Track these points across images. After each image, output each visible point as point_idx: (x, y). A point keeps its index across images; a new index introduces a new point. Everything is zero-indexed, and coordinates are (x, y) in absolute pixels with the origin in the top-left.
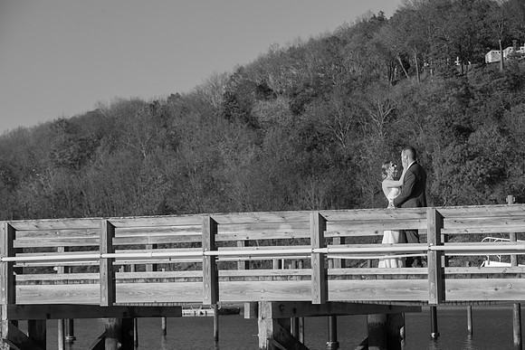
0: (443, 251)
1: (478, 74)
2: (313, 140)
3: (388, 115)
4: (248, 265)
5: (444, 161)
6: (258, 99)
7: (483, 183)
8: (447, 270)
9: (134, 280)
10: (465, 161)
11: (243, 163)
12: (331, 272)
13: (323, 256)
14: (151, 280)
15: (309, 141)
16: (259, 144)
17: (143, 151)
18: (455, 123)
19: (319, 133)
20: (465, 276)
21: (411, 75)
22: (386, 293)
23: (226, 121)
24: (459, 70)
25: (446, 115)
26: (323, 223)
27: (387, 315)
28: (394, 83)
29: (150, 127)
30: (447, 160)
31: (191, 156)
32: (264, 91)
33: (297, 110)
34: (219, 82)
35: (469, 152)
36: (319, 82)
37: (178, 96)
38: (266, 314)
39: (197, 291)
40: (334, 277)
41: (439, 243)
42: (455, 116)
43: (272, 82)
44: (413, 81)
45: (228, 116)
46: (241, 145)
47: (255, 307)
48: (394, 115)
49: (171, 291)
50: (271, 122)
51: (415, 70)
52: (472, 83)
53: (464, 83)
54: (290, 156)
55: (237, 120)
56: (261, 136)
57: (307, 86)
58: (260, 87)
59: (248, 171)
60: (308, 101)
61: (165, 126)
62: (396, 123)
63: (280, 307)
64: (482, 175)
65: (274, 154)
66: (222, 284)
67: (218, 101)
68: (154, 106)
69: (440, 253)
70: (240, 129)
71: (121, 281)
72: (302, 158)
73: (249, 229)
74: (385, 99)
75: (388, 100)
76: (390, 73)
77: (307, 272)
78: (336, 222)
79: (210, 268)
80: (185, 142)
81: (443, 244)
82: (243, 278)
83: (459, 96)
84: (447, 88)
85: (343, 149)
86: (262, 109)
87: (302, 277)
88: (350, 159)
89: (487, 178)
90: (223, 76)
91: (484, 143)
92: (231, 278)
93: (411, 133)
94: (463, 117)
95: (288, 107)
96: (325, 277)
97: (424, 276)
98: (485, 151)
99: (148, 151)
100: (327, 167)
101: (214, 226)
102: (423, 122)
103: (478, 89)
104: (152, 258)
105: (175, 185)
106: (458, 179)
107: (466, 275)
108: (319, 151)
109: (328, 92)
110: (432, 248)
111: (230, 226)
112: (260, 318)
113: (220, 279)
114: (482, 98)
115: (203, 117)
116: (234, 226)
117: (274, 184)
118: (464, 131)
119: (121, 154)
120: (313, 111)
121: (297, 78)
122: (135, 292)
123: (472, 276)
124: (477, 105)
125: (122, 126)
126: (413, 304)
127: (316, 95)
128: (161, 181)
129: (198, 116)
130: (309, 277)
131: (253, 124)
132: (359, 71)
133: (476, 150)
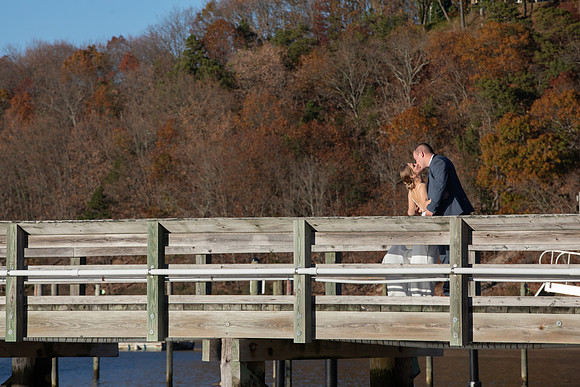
0: (470, 275)
1: (547, 16)
2: (313, 106)
3: (419, 73)
4: (209, 289)
5: (496, 139)
6: (236, 47)
7: (551, 170)
8: (476, 301)
9: (53, 307)
10: (526, 139)
11: (214, 137)
12: (319, 300)
13: (309, 278)
14: (76, 307)
15: (306, 108)
16: (237, 110)
17: (73, 117)
18: (513, 86)
19: (320, 97)
20: (500, 309)
21: (452, 16)
22: (393, 330)
23: (190, 78)
24: (521, 10)
25: (500, 74)
26: (310, 233)
27: (396, 359)
28: (429, 28)
29: (82, 84)
30: (501, 138)
31: (141, 125)
32: (245, 35)
33: (291, 64)
34: (182, 22)
35: (531, 127)
36: (323, 24)
37: (122, 39)
38: (232, 356)
39: (139, 322)
40: (324, 307)
41: (466, 264)
42: (513, 76)
43: (256, 22)
44: (455, 25)
45: (193, 71)
46: (211, 112)
47: (217, 345)
48: (426, 73)
49: (103, 322)
50: (254, 80)
51: (457, 9)
52: (539, 29)
53: (527, 29)
54: (280, 128)
55: (207, 76)
56: (239, 99)
57: (306, 29)
58: (240, 29)
59: (220, 149)
60: (307, 51)
61: (105, 83)
62: (428, 84)
63: (251, 346)
64: (549, 160)
65: (257, 125)
66: (173, 314)
67: (179, 48)
68: (89, 53)
69: (466, 278)
70: (211, 89)
71: (36, 307)
72: (296, 132)
73: (211, 240)
74: (415, 50)
75: (419, 52)
76: (423, 14)
77: (288, 299)
78: (328, 234)
79: (157, 292)
80: (132, 105)
81: (470, 266)
82: (201, 306)
83: (519, 48)
84: (502, 35)
85: (355, 119)
86: (241, 61)
87: (281, 307)
88: (363, 134)
89: (556, 164)
90: (187, 12)
91: (553, 114)
92: (185, 306)
93: (450, 99)
94: (524, 77)
95: (277, 59)
96: (311, 307)
97: (444, 309)
98: (554, 126)
99: (79, 118)
100: (331, 145)
101: (164, 236)
102: (468, 84)
103: (547, 37)
104: (79, 277)
105: (117, 167)
106: (515, 165)
107: (501, 307)
108: (321, 122)
109: (336, 39)
110: (456, 271)
111: (185, 236)
112: (223, 361)
113: (170, 307)
114: (552, 50)
115: (157, 71)
116: (191, 235)
117: (256, 167)
118: (525, 98)
119: (40, 120)
120: (313, 66)
121: (292, 17)
122: (54, 323)
123: (509, 309)
124: (545, 59)
125: (43, 81)
126: (430, 346)
127: (318, 43)
128: (97, 160)
129: (150, 69)
130: (290, 307)
131: (228, 82)
132: (379, 11)
133: (541, 123)
